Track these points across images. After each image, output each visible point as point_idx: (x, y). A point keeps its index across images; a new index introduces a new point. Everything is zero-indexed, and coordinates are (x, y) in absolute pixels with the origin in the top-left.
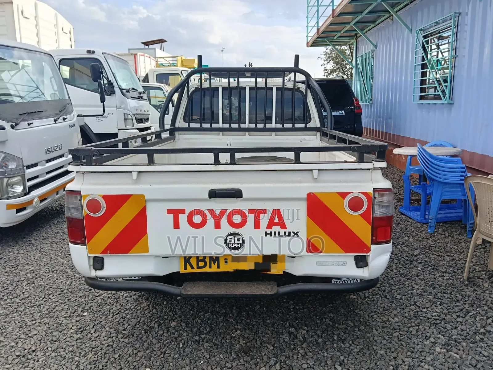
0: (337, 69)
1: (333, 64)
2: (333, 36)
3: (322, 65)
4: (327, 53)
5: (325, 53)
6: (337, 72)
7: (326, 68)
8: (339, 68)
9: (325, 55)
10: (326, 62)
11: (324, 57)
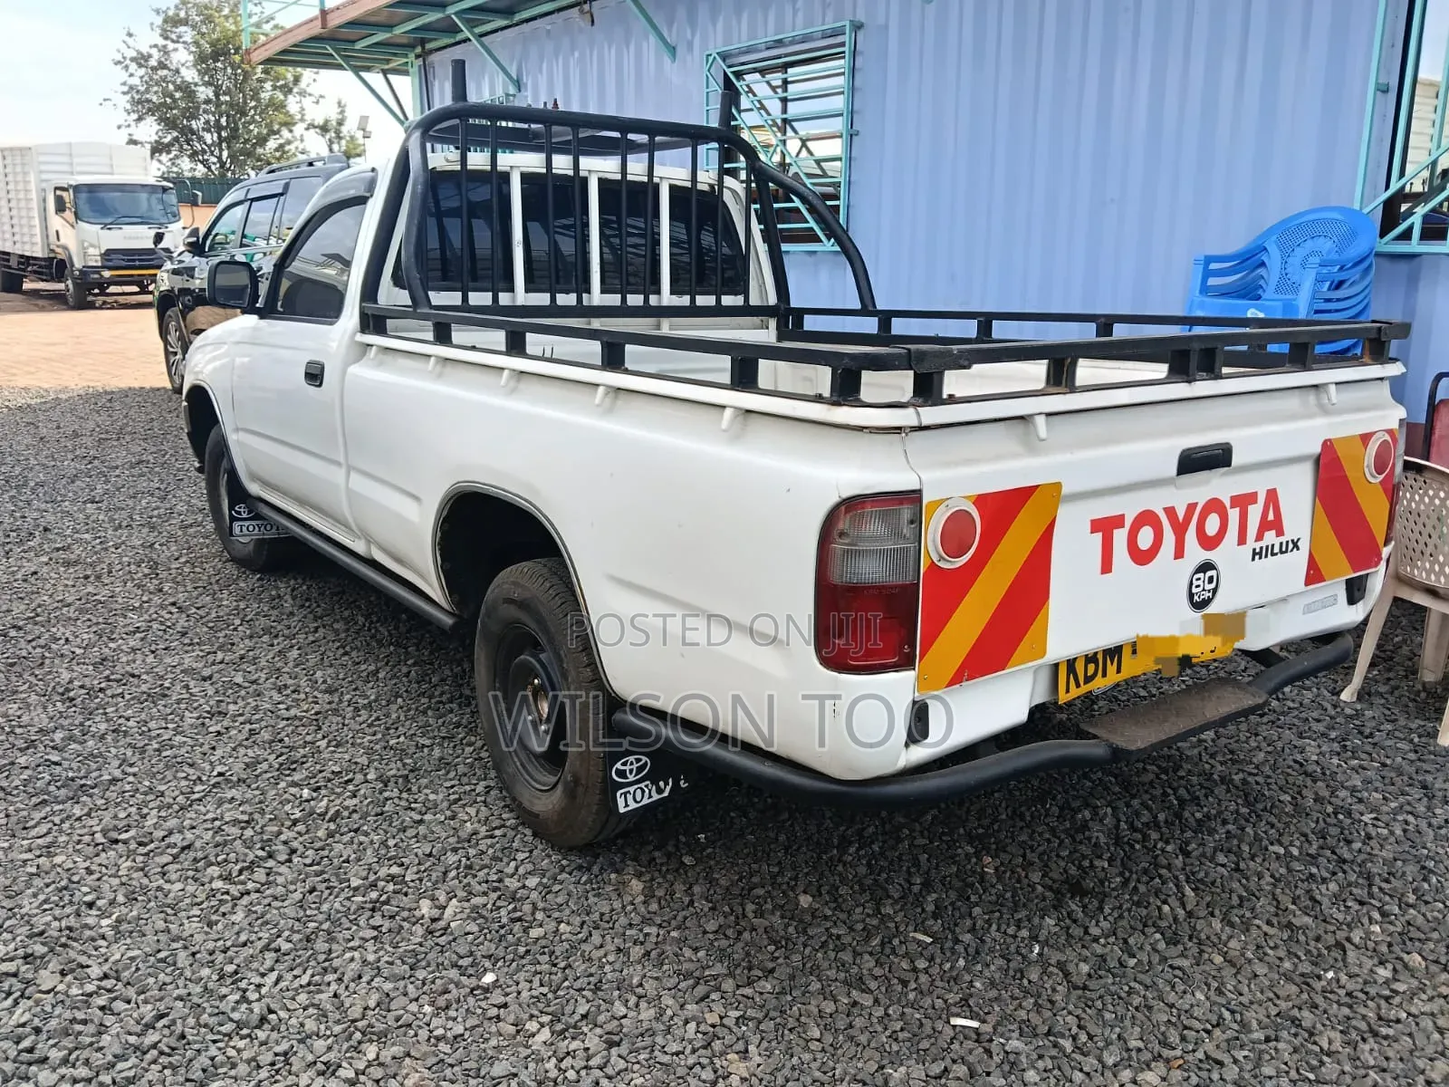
0: (170, 145)
1: (156, 127)
2: (352, 38)
3: (119, 127)
4: (131, 88)
5: (126, 89)
6: (174, 153)
7: (134, 138)
8: (176, 139)
9: (124, 93)
10: (135, 116)
11: (124, 101)
